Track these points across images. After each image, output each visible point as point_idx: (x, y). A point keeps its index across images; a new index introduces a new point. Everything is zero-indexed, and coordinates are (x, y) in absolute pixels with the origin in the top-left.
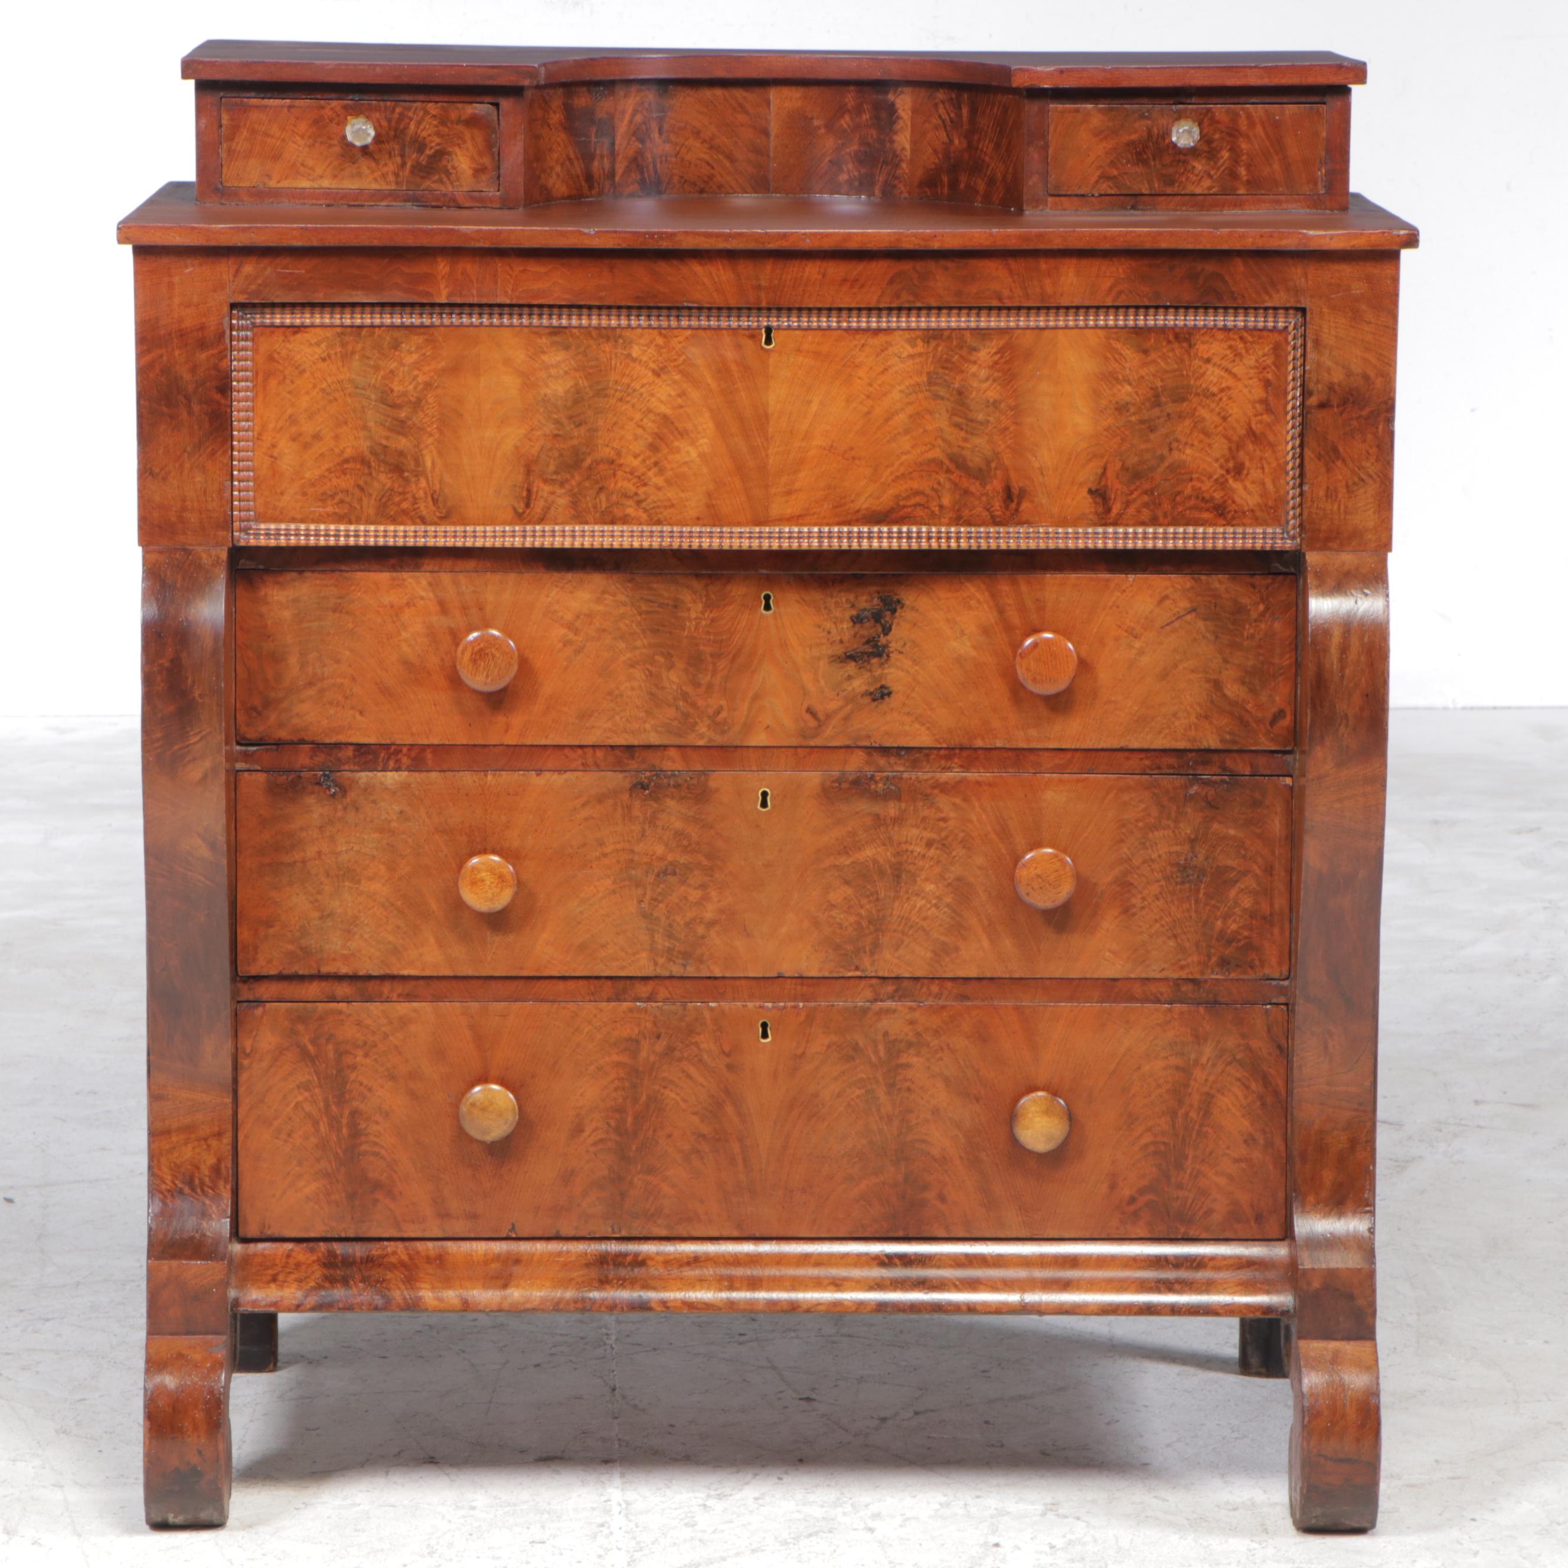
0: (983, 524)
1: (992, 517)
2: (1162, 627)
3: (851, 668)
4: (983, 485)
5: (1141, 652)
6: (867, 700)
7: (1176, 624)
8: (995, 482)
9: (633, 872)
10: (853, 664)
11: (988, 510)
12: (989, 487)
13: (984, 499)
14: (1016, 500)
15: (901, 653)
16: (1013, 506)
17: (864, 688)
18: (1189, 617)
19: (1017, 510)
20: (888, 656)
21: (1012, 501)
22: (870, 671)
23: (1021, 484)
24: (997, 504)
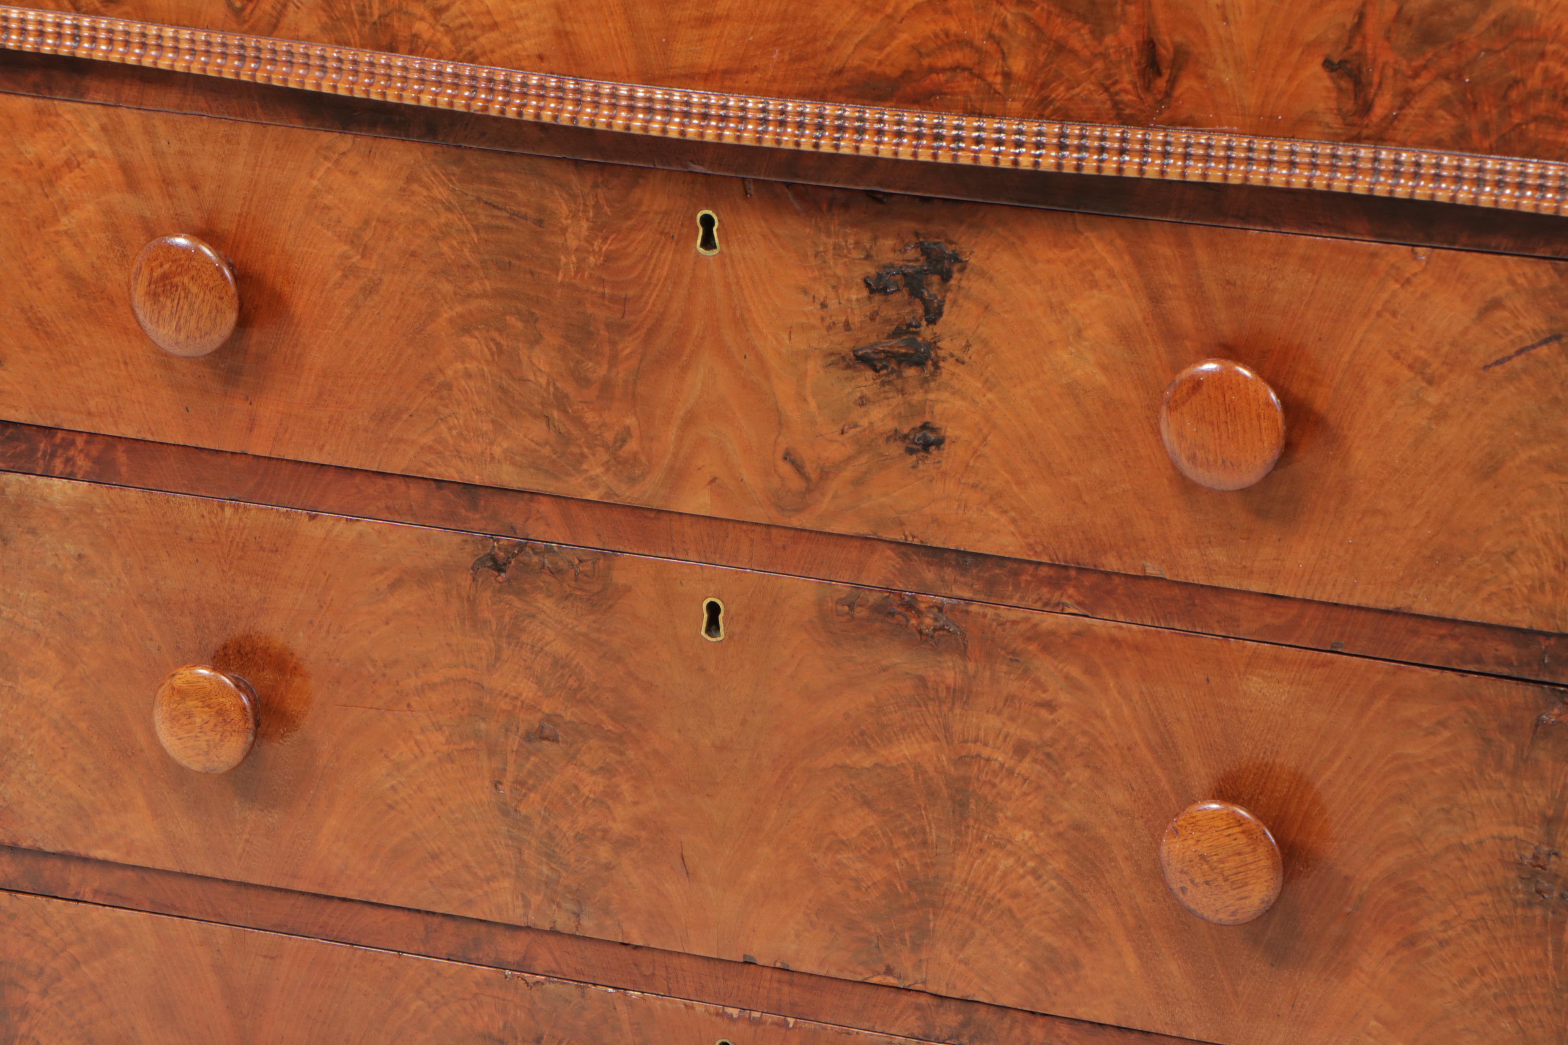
0: (1096, 119)
1: (1115, 104)
2: (1486, 367)
3: (866, 382)
4: (1098, 34)
5: (1440, 415)
6: (896, 449)
7: (1518, 363)
8: (1123, 30)
9: (483, 726)
10: (870, 374)
11: (1107, 89)
12: (1109, 40)
13: (1099, 65)
14: (1166, 73)
15: (961, 362)
16: (1161, 83)
17: (891, 425)
18: (1544, 350)
19: (1168, 94)
20: (936, 366)
21: (1159, 74)
22: (902, 391)
23: (1178, 38)
24: (1127, 78)
